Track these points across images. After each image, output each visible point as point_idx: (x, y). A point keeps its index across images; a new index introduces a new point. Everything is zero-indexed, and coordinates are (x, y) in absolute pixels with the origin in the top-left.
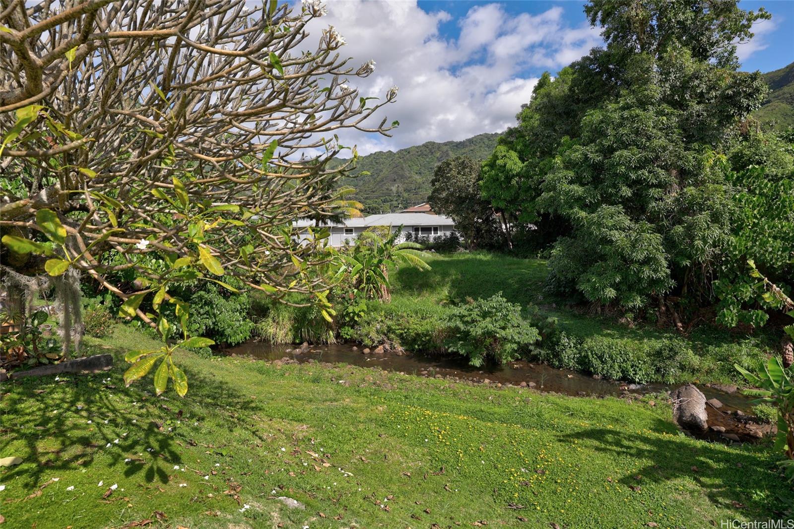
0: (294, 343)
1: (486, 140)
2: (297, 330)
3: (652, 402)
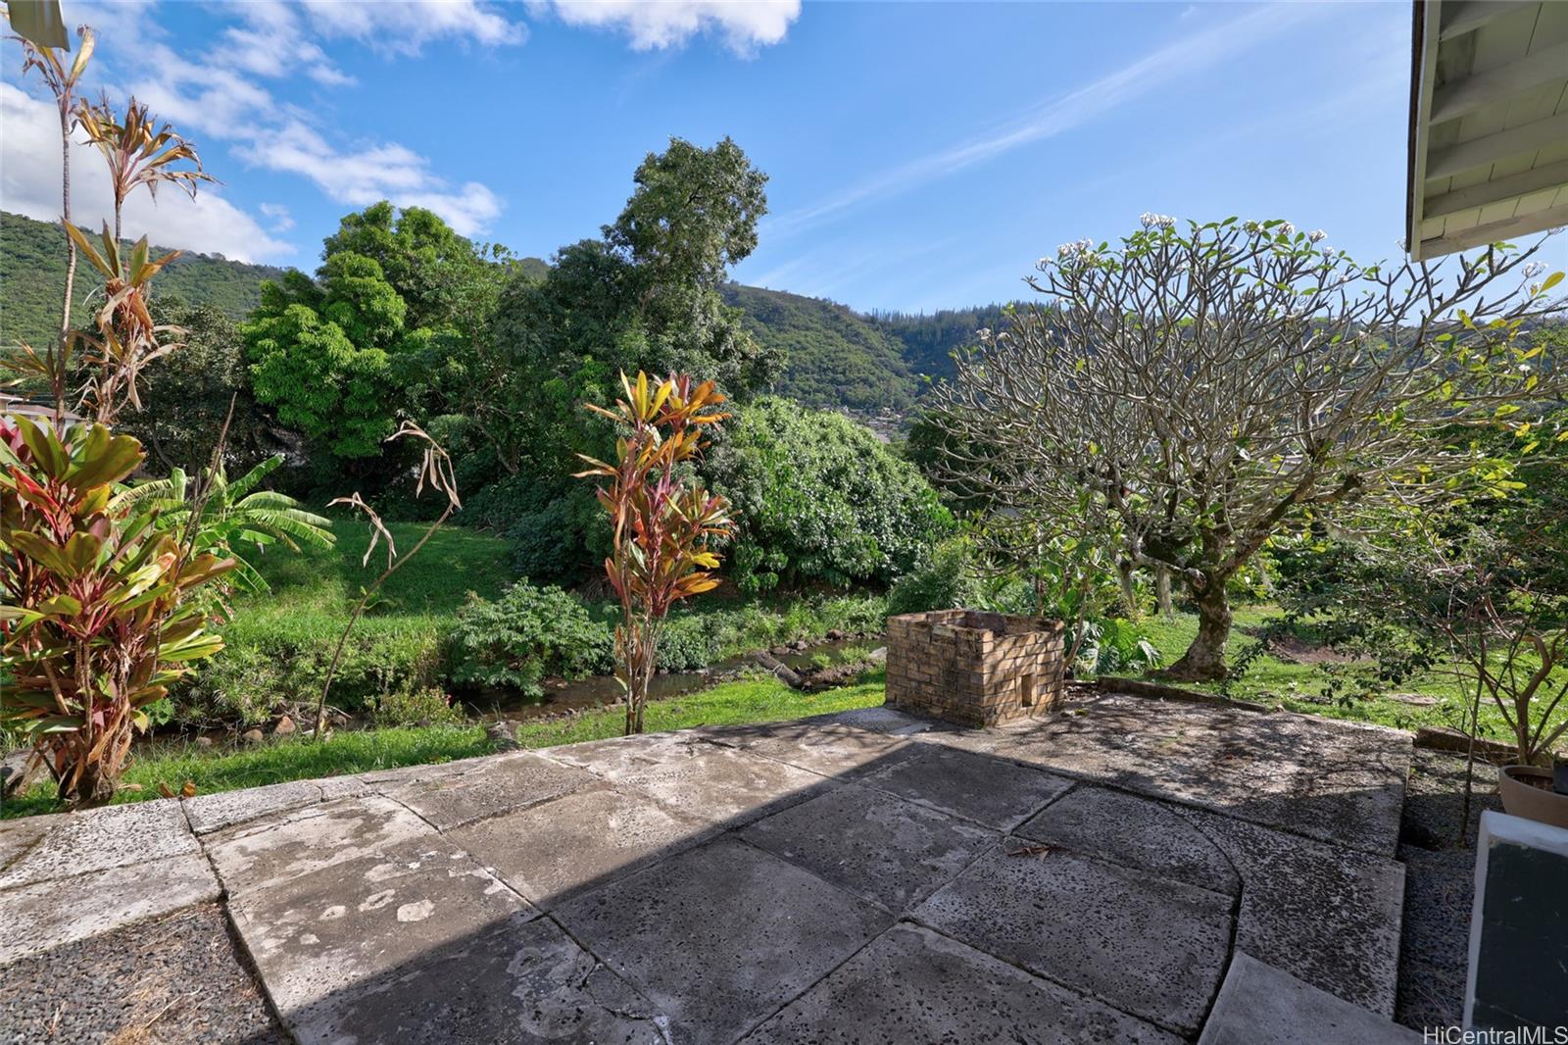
3: (757, 678)
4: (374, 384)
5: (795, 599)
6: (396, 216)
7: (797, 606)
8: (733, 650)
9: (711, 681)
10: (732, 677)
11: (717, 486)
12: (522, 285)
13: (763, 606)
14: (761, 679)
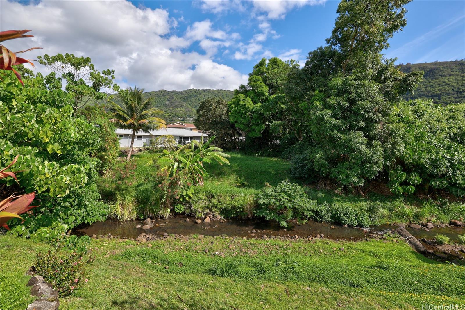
0: (138, 219)
1: (193, 92)
2: (141, 211)
3: (395, 240)
4: (259, 114)
5: (427, 200)
6: (267, 62)
7: (428, 204)
8: (385, 221)
9: (368, 236)
10: (380, 237)
11: (376, 143)
12: (294, 70)
13: (405, 202)
14: (397, 242)
